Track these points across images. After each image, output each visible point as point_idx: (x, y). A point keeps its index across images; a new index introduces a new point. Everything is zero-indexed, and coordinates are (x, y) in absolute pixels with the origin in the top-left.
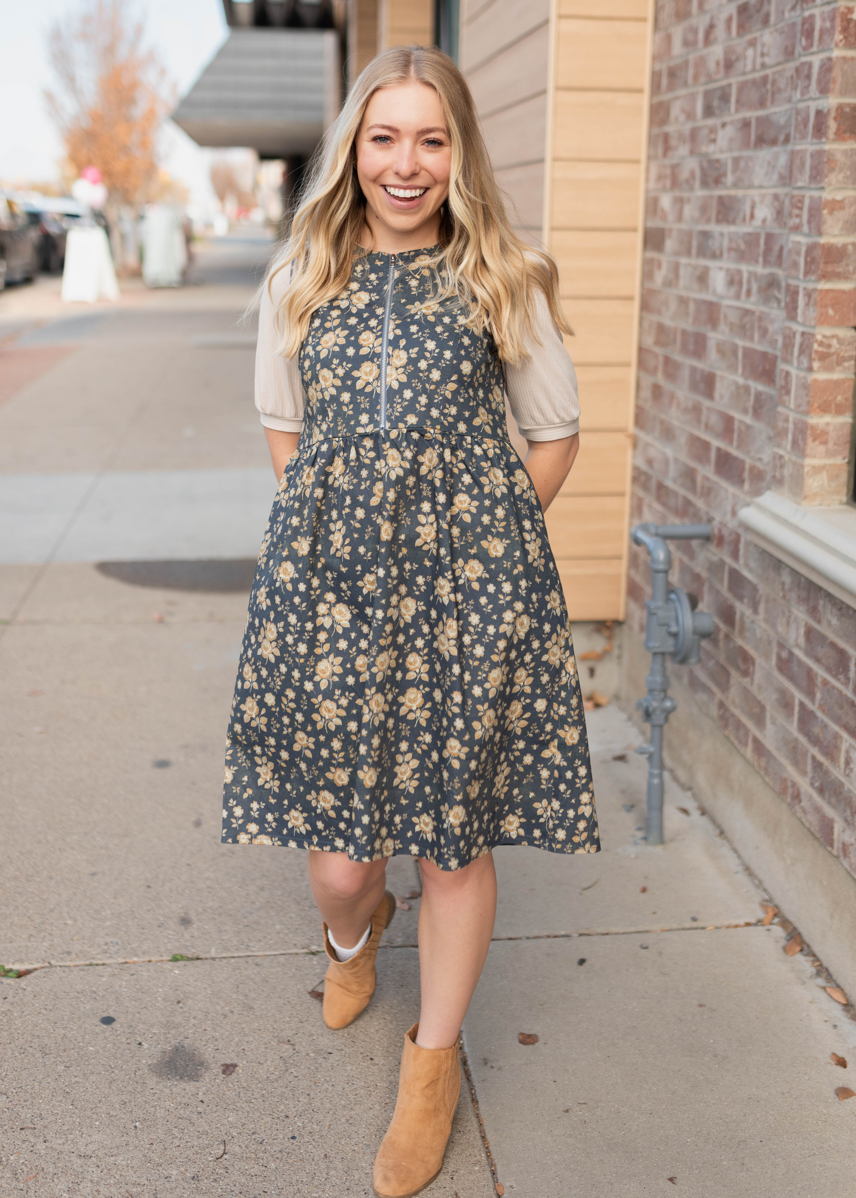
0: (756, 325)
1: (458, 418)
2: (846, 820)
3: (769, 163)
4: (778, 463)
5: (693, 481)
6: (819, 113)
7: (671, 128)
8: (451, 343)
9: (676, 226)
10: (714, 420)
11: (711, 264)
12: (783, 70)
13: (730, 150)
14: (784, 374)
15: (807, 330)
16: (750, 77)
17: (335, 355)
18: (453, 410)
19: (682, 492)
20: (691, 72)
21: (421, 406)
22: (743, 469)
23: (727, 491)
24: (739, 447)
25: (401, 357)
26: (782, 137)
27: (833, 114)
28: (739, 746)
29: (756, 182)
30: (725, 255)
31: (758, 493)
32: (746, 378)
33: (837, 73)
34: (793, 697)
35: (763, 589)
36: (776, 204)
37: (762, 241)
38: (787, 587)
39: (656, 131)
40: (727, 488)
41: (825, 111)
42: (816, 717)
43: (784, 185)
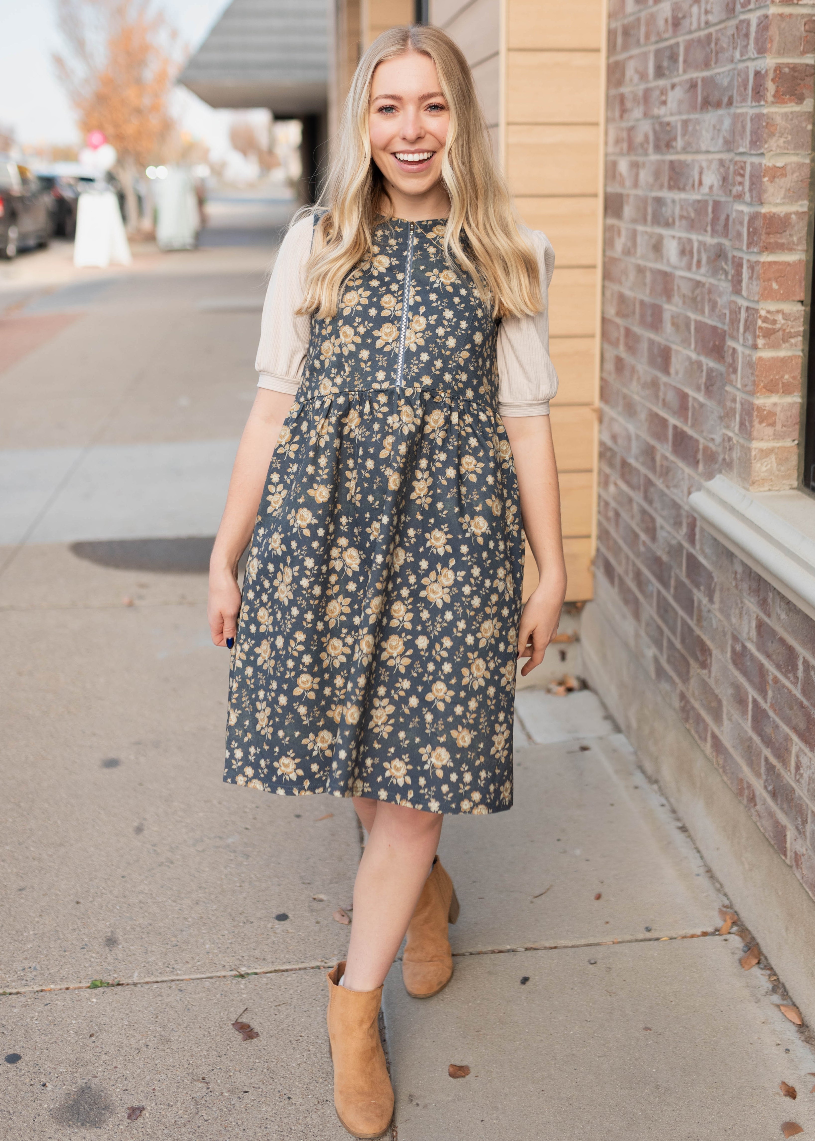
0: (707, 297)
1: (467, 384)
2: (797, 828)
3: (714, 127)
4: (727, 445)
5: (653, 460)
6: (757, 73)
7: (626, 90)
8: (467, 314)
9: (633, 192)
10: (671, 396)
11: (665, 232)
12: (725, 28)
13: (680, 113)
14: (731, 351)
15: (751, 305)
16: (696, 35)
17: (358, 314)
18: (464, 377)
19: (643, 470)
20: (643, 29)
21: (436, 370)
22: (697, 450)
23: (683, 472)
24: (693, 426)
25: (420, 323)
26: (725, 100)
27: (771, 75)
28: (699, 742)
29: (704, 148)
30: (677, 223)
31: (710, 476)
32: (699, 354)
33: (774, 31)
34: (747, 693)
35: (718, 577)
36: (722, 170)
37: (710, 209)
38: (738, 576)
39: (613, 92)
40: (684, 469)
41: (763, 72)
42: (768, 717)
43: (729, 150)
